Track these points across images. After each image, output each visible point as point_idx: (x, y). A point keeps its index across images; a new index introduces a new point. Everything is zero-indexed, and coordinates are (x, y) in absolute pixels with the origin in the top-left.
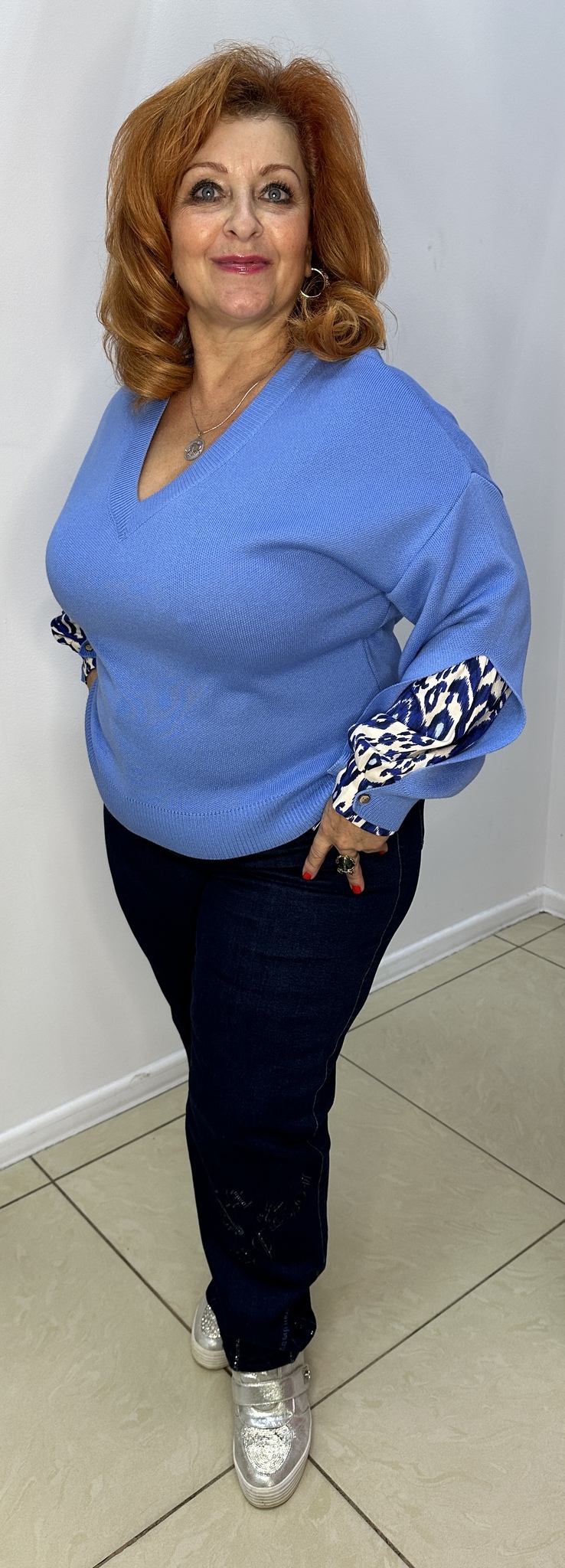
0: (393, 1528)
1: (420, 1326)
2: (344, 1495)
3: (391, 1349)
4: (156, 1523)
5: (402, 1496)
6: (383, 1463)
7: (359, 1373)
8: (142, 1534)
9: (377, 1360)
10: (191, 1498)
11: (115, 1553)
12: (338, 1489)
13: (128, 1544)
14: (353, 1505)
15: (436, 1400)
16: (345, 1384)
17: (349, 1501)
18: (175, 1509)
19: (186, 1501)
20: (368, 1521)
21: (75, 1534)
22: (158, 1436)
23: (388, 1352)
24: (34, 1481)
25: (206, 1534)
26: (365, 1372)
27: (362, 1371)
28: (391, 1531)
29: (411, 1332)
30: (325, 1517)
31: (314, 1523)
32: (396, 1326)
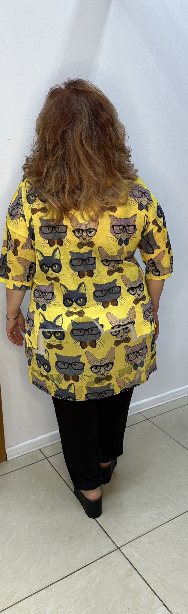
0: (154, 585)
1: (172, 519)
2: (138, 572)
3: (160, 526)
4: (72, 574)
5: (159, 575)
6: (153, 563)
7: (148, 532)
8: (66, 577)
9: (155, 529)
10: (84, 567)
11: (56, 582)
12: (136, 570)
13: (61, 579)
14: (141, 575)
15: (174, 544)
16: (142, 535)
17: (139, 574)
18: (78, 570)
19: (82, 568)
20: (145, 581)
21: (43, 574)
22: (75, 546)
23: (159, 526)
24: (31, 556)
25: (88, 579)
26: (150, 532)
27: (149, 532)
28: (153, 586)
29: (169, 521)
30: (130, 578)
31: (126, 579)
32: (163, 518)
